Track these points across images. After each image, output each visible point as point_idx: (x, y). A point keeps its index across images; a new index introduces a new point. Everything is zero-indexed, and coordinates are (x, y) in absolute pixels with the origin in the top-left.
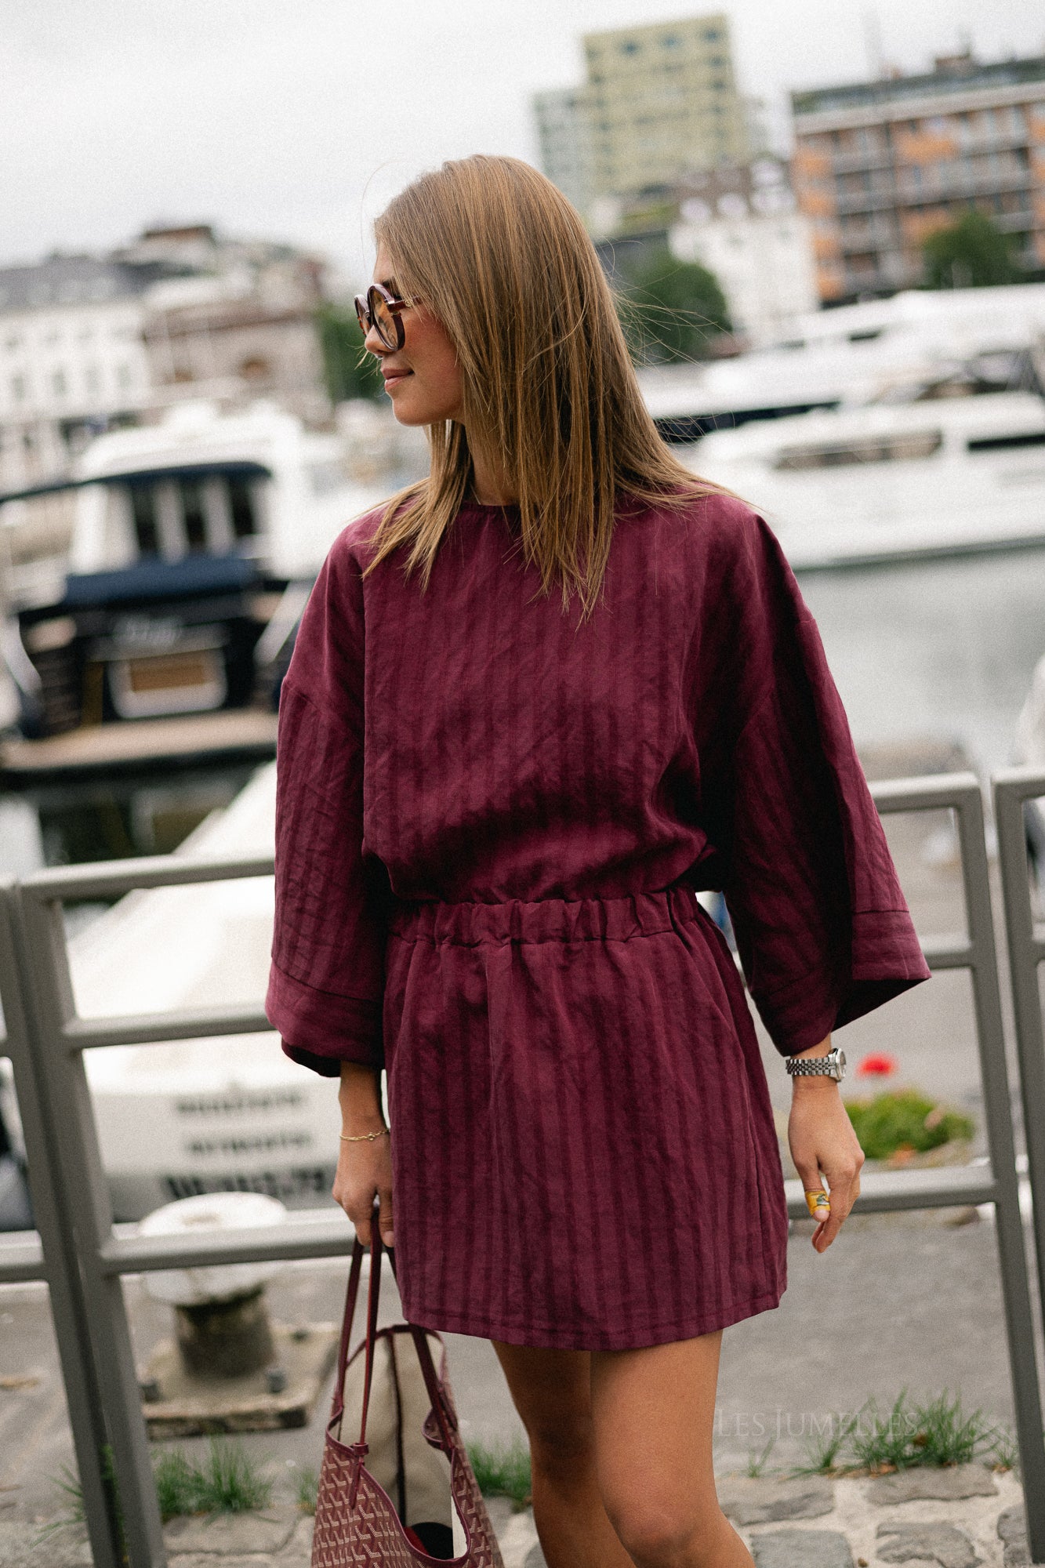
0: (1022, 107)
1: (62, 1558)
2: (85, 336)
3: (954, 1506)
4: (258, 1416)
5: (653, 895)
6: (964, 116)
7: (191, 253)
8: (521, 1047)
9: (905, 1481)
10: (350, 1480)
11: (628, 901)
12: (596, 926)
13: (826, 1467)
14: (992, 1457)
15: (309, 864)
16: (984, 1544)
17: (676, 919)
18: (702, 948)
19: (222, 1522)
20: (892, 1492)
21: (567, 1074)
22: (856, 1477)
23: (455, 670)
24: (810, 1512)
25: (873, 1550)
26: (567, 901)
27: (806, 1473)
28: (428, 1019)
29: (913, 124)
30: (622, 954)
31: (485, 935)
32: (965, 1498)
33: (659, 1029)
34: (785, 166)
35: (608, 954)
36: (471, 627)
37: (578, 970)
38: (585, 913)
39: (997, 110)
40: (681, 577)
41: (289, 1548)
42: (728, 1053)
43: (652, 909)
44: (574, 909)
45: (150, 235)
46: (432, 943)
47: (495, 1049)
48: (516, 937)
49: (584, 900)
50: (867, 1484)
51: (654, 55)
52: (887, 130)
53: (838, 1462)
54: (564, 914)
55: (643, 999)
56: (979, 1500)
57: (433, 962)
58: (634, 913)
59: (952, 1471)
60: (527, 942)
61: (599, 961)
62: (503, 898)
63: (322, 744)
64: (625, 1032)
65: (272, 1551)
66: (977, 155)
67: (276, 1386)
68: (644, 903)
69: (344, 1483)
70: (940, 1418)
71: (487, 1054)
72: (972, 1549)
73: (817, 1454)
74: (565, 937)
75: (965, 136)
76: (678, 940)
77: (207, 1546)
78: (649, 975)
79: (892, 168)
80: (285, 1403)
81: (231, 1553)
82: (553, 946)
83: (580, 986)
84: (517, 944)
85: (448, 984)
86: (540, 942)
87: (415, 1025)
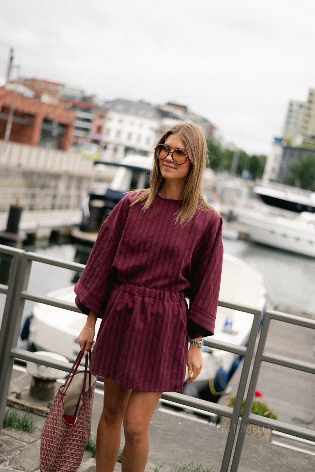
2: (141, 126)
5: (176, 293)
7: (179, 113)
8: (138, 319)
10: (60, 400)
11: (170, 293)
12: (162, 297)
15: (98, 265)
17: (180, 299)
18: (184, 307)
21: (146, 328)
23: (146, 231)
26: (157, 290)
28: (118, 309)
30: (166, 304)
31: (137, 294)
33: (169, 323)
35: (163, 303)
36: (152, 223)
37: (156, 305)
38: (160, 293)
40: (202, 225)
41: (33, 444)
42: (183, 331)
43: (175, 296)
44: (158, 292)
45: (169, 104)
46: (124, 292)
47: (132, 319)
48: (144, 295)
49: (161, 290)
54: (156, 292)
55: (168, 315)
57: (123, 297)
58: (171, 296)
60: (146, 297)
61: (161, 304)
62: (142, 286)
63: (109, 240)
64: (162, 322)
65: (29, 443)
68: (173, 294)
69: (58, 400)
71: (130, 320)
74: (155, 298)
76: (179, 304)
78: (171, 310)
81: (19, 440)
82: (152, 299)
83: (155, 309)
84: (144, 297)
85: (125, 302)
86: (149, 298)
87: (115, 310)
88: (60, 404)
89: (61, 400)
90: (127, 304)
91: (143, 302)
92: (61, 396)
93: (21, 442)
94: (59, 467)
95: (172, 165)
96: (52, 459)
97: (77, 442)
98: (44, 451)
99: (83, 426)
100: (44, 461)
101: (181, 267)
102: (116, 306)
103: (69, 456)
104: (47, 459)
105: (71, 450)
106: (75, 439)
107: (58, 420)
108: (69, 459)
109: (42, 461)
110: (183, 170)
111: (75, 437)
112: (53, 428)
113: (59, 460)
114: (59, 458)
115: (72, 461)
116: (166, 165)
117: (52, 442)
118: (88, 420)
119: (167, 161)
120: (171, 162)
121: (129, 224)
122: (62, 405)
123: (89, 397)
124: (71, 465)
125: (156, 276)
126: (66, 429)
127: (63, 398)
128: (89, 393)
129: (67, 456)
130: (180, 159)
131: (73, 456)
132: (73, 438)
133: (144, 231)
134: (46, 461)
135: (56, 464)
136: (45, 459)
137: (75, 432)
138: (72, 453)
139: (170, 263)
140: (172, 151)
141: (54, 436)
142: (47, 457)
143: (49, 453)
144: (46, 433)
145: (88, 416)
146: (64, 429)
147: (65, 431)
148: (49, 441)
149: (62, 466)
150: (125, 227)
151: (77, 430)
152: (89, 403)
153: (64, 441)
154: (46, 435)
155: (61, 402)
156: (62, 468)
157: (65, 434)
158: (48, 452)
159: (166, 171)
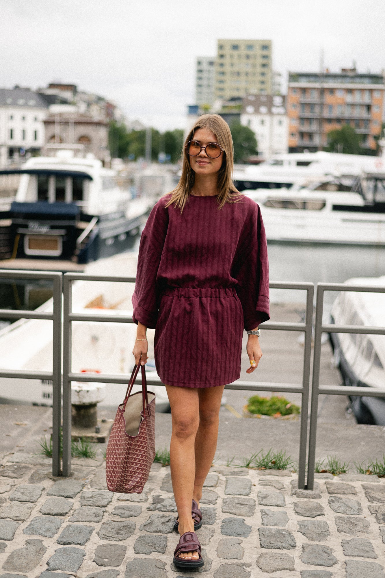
0: (371, 91)
1: (39, 462)
3: (280, 477)
4: (92, 438)
5: (230, 288)
6: (350, 91)
8: (200, 321)
9: (268, 471)
11: (224, 289)
12: (218, 295)
13: (247, 466)
14: (292, 469)
16: (286, 485)
17: (234, 294)
19: (83, 459)
20: (264, 473)
22: (255, 470)
24: (242, 474)
25: (258, 483)
26: (212, 288)
27: (241, 467)
29: (332, 91)
30: (223, 301)
31: (193, 296)
32: (283, 476)
34: (284, 97)
35: (220, 301)
36: (192, 224)
37: (213, 304)
38: (215, 292)
39: (362, 90)
40: (242, 216)
41: (100, 467)
43: (229, 291)
46: (179, 297)
48: (200, 296)
49: (215, 288)
50: (258, 471)
51: (243, 51)
52: (322, 91)
53: (251, 465)
54: (211, 291)
55: (227, 312)
56: (287, 477)
57: (179, 301)
58: (226, 293)
59: (280, 471)
60: (203, 297)
61: (218, 302)
62: (196, 287)
63: (147, 248)
65: (96, 467)
66: (353, 105)
67: (98, 431)
68: (227, 290)
69: (119, 418)
70: (280, 458)
72: (283, 486)
73: (246, 463)
74: (211, 297)
75: (349, 98)
76: (235, 299)
77: (78, 463)
78: (228, 306)
79: (322, 105)
80: (100, 436)
81: (85, 466)
82: (209, 299)
83: (214, 308)
84: (201, 298)
85: (182, 306)
86: (205, 297)
87: (173, 315)
88: (121, 421)
89: (121, 417)
90: (185, 308)
91: (201, 303)
92: (120, 413)
93: (89, 467)
94: (126, 481)
95: (206, 160)
96: (118, 475)
97: (142, 457)
98: (110, 469)
99: (147, 441)
100: (111, 479)
101: (230, 262)
102: (174, 312)
103: (135, 471)
104: (113, 475)
105: (136, 465)
106: (140, 453)
107: (121, 436)
108: (135, 474)
109: (108, 479)
110: (217, 164)
111: (139, 452)
112: (117, 445)
113: (125, 474)
114: (125, 472)
115: (138, 476)
116: (200, 162)
117: (116, 458)
118: (151, 438)
119: (201, 157)
120: (205, 157)
121: (170, 230)
122: (123, 421)
123: (149, 414)
124: (137, 480)
125: (208, 276)
126: (129, 442)
127: (123, 415)
128: (148, 410)
129: (133, 471)
130: (213, 153)
131: (139, 471)
132: (137, 453)
133: (186, 234)
134: (113, 478)
135: (122, 479)
136: (111, 476)
137: (139, 447)
138: (137, 468)
139: (218, 261)
140: (205, 146)
141: (117, 461)
142: (113, 474)
143: (115, 470)
144: (110, 452)
145: (150, 433)
146: (127, 441)
147: (128, 444)
148: (113, 458)
149: (129, 481)
150: (168, 233)
151: (141, 445)
152: (149, 420)
153: (128, 454)
154: (110, 454)
155: (122, 418)
156: (129, 483)
157: (128, 447)
158: (114, 468)
159: (201, 167)
